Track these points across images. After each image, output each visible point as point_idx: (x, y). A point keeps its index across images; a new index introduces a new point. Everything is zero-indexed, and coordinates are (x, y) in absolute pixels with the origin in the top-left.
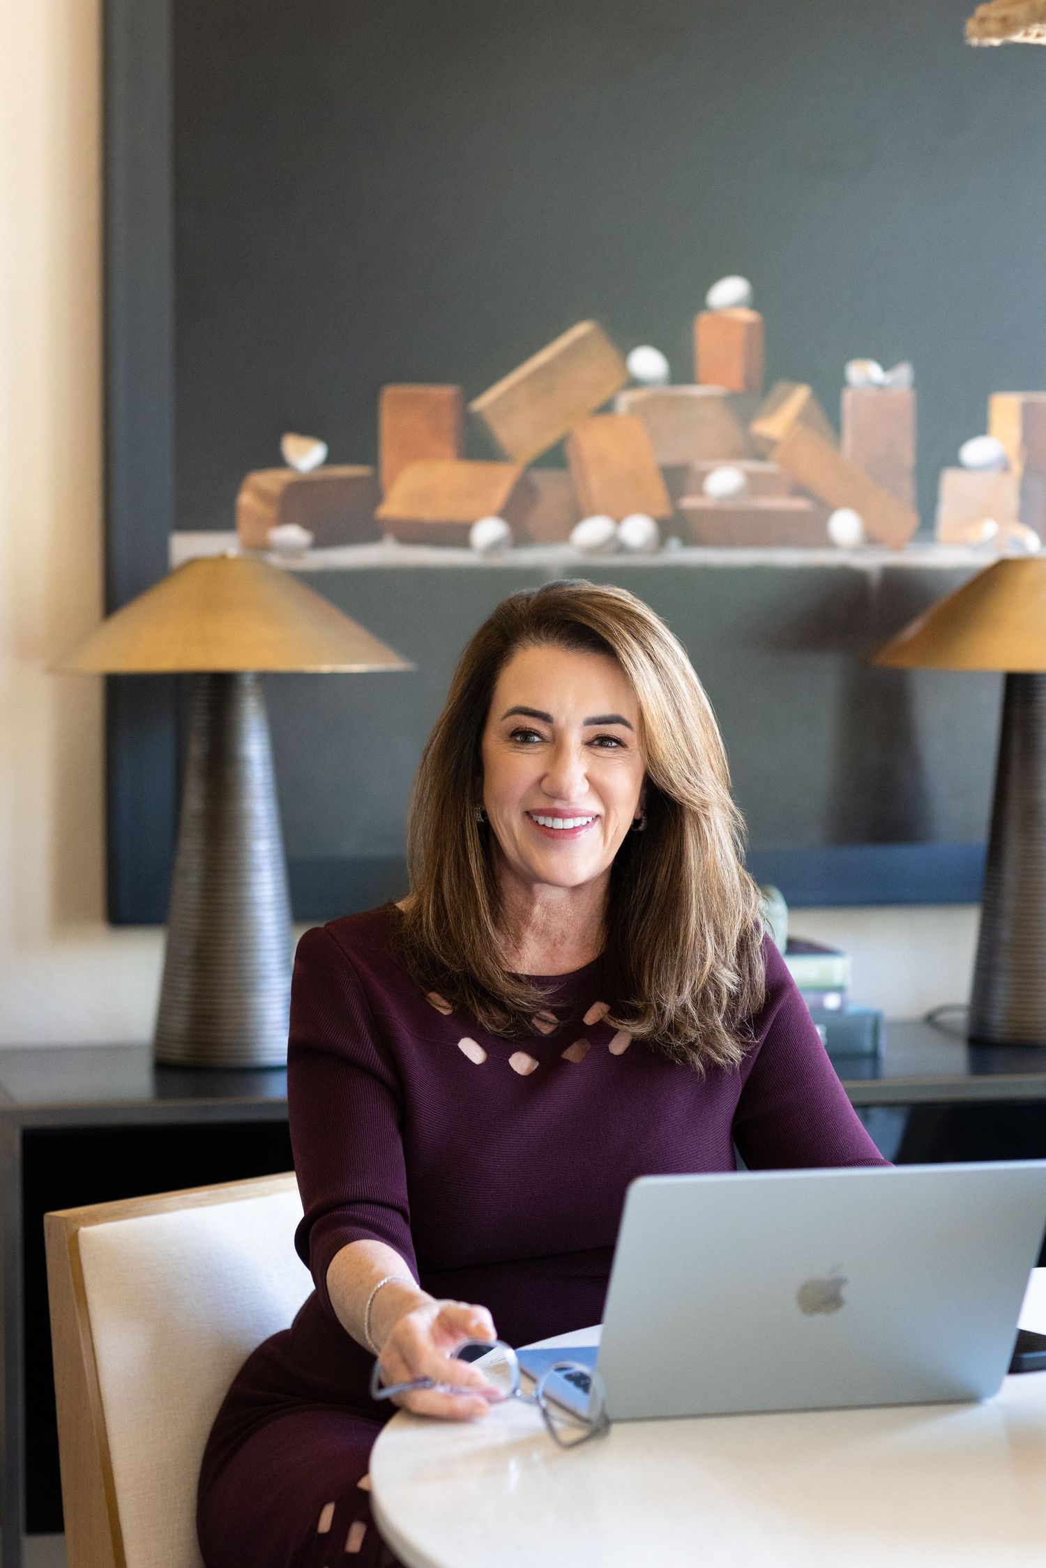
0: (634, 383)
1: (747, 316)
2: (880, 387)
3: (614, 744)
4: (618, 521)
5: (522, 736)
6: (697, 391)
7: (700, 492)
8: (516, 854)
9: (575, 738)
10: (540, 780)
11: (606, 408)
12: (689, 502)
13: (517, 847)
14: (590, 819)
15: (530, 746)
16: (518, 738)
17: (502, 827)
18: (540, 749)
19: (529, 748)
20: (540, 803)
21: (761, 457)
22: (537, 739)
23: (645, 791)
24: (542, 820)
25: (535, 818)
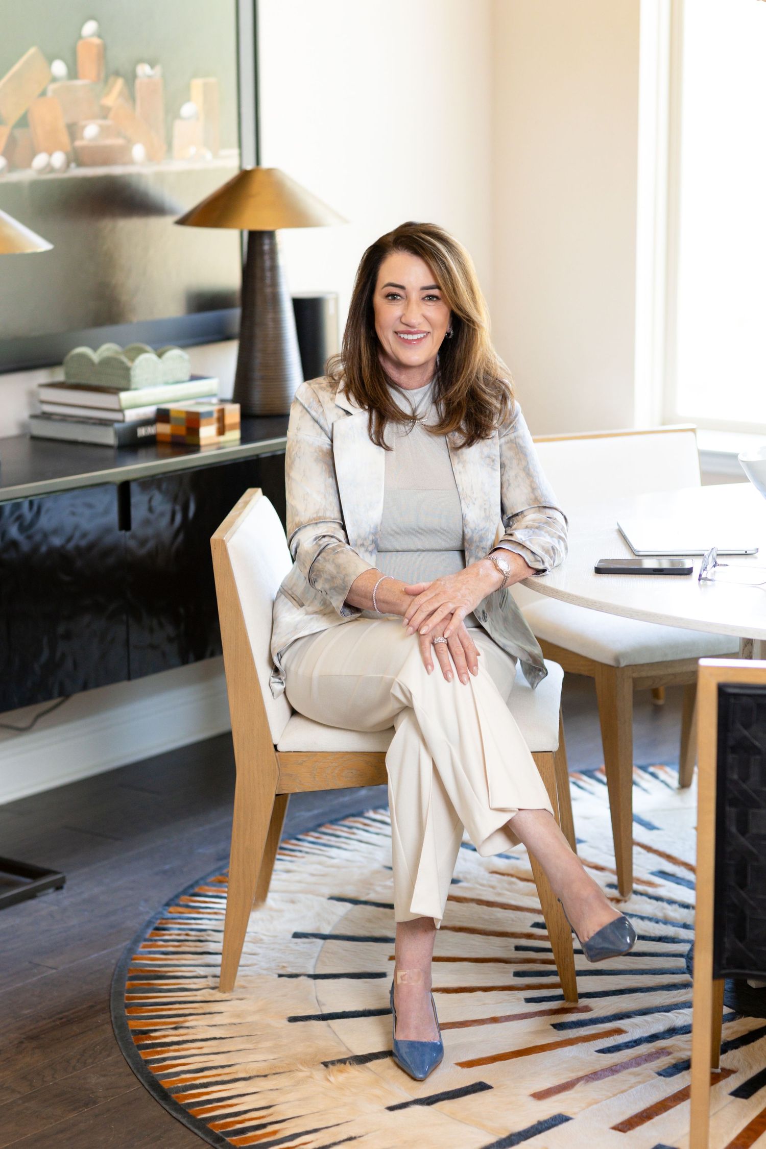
0: (54, 79)
1: (96, 41)
2: (150, 77)
3: (435, 299)
4: (50, 155)
5: (392, 297)
6: (78, 83)
7: (82, 138)
8: (391, 351)
9: (415, 296)
10: (401, 318)
11: (43, 94)
12: (78, 143)
13: (391, 348)
14: (425, 334)
15: (395, 301)
16: (390, 298)
17: (384, 339)
18: (400, 303)
19: (395, 302)
20: (402, 328)
21: (105, 117)
22: (399, 298)
23: (452, 319)
24: (402, 336)
25: (399, 335)
